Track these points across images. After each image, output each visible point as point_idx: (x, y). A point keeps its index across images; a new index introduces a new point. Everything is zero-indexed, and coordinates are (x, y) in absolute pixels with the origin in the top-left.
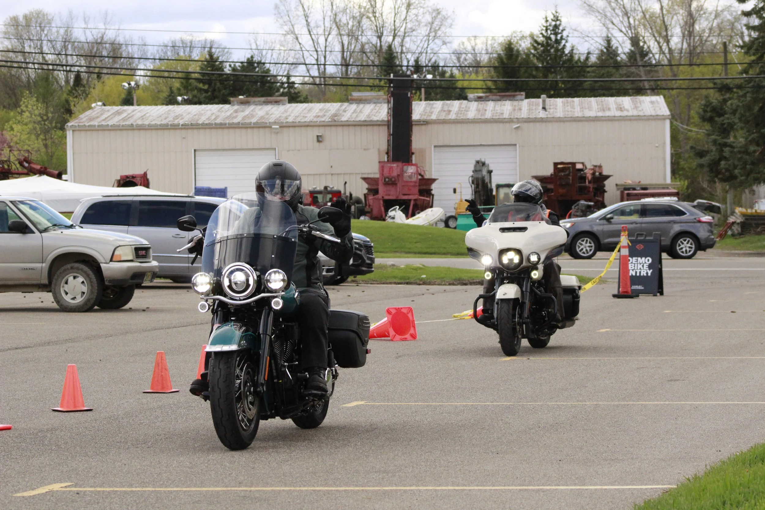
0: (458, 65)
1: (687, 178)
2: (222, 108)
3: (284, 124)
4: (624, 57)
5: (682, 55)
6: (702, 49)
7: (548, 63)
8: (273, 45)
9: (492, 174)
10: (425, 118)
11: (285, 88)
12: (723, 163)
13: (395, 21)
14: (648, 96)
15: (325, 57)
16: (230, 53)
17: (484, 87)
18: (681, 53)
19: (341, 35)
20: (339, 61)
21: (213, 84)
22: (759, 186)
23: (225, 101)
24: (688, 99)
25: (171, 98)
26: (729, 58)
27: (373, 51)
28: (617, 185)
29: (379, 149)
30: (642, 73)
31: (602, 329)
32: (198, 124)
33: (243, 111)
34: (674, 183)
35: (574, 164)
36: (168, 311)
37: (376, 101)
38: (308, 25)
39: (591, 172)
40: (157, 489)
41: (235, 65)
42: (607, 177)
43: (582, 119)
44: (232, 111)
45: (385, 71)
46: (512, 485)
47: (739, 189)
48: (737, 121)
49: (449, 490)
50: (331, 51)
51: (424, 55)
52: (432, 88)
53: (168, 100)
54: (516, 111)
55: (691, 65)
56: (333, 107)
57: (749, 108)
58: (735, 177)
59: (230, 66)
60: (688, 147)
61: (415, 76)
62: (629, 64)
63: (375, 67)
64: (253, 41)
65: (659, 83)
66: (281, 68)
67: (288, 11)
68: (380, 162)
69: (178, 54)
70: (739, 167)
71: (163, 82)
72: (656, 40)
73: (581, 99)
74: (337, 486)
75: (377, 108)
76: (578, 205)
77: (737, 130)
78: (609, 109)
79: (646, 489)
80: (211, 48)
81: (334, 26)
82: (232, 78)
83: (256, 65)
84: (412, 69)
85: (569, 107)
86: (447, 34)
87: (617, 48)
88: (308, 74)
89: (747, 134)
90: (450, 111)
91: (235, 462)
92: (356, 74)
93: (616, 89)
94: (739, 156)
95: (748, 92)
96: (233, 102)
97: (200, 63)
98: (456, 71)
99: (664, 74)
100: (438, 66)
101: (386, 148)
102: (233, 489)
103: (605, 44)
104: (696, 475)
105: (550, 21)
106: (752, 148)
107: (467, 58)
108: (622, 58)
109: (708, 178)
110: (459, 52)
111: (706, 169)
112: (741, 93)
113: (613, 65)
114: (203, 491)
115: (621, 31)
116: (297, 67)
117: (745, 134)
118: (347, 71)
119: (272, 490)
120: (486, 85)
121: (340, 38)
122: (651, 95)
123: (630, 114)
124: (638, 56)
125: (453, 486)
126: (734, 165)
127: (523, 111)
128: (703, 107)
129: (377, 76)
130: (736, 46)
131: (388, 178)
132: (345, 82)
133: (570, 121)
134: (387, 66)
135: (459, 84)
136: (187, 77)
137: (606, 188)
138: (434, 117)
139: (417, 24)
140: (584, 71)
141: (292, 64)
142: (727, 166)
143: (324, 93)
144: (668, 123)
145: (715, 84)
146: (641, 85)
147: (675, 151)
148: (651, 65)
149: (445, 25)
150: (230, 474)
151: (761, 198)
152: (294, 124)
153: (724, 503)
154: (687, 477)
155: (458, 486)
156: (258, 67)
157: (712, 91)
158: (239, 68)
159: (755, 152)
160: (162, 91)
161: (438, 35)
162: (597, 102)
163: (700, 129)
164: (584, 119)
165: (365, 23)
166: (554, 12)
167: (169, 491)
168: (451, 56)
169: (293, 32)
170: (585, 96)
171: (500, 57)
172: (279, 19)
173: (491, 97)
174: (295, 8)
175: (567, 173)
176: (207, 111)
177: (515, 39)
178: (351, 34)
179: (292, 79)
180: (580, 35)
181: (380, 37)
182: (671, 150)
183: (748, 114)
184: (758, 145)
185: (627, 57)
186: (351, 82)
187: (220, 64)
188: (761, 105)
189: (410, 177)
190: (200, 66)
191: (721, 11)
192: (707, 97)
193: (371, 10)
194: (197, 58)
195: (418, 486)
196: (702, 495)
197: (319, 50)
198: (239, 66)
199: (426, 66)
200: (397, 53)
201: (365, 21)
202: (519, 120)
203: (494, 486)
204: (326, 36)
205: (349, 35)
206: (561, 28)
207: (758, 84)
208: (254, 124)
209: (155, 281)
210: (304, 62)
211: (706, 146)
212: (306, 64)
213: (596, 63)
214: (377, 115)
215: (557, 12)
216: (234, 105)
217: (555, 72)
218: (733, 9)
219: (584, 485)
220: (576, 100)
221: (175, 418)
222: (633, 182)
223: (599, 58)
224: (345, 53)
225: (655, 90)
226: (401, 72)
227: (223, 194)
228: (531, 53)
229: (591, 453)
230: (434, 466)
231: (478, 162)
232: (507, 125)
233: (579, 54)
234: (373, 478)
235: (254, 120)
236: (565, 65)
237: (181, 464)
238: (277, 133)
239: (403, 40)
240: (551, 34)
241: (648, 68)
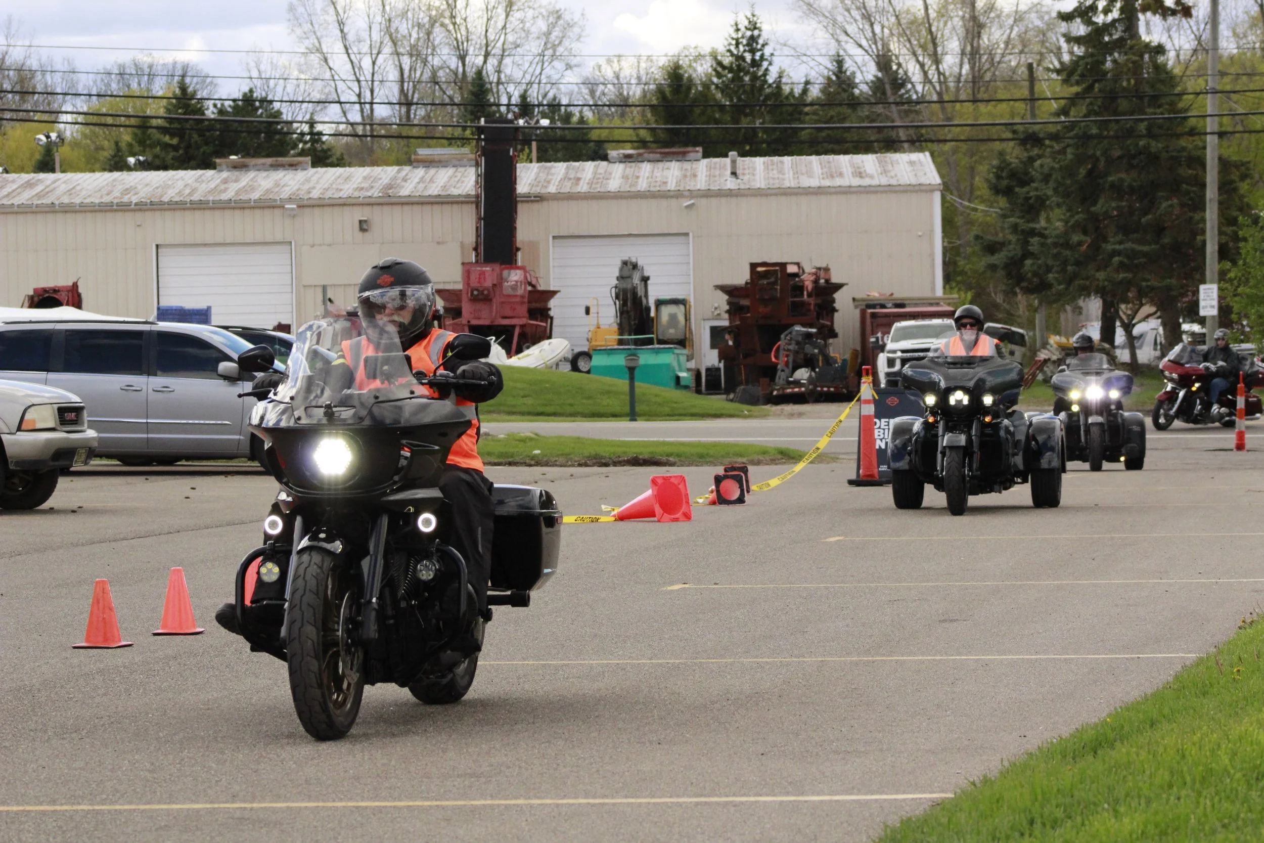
0: (591, 103)
1: (969, 288)
2: (201, 176)
3: (305, 202)
4: (864, 88)
5: (961, 85)
6: (994, 74)
7: (739, 99)
8: (287, 72)
9: (649, 282)
10: (537, 190)
11: (306, 142)
12: (1028, 262)
13: (487, 31)
14: (904, 152)
15: (372, 91)
16: (216, 85)
17: (635, 139)
18: (959, 81)
19: (398, 54)
20: (395, 96)
21: (187, 137)
22: (1087, 300)
23: (206, 164)
24: (971, 157)
25: (117, 159)
26: (1037, 88)
27: (452, 80)
28: (854, 299)
29: (462, 243)
30: (895, 115)
31: (830, 537)
32: (162, 203)
33: (236, 181)
34: (946, 296)
35: (783, 266)
36: (113, 512)
37: (457, 163)
38: (344, 36)
39: (812, 278)
40: (97, 807)
41: (222, 105)
42: (839, 287)
43: (796, 190)
44: (219, 180)
45: (472, 113)
46: (683, 796)
47: (1054, 306)
48: (1050, 192)
49: (580, 804)
50: (381, 81)
51: (535, 86)
52: (549, 141)
53: (112, 162)
54: (688, 179)
55: (974, 101)
56: (385, 174)
57: (1068, 170)
58: (1049, 286)
59: (215, 106)
60: (971, 237)
61: (521, 122)
62: (873, 101)
63: (455, 107)
64: (252, 64)
65: (923, 131)
66: (301, 109)
67: (309, 15)
68: (463, 264)
69: (129, 86)
70: (1055, 269)
71: (104, 133)
72: (918, 61)
73: (795, 158)
74: (395, 800)
75: (459, 175)
76: (790, 333)
77: (1052, 209)
78: (841, 175)
79: (904, 800)
80: (183, 76)
81: (387, 39)
82: (218, 126)
83: (257, 104)
84: (516, 110)
85: (775, 172)
86: (574, 52)
87: (854, 73)
88: (344, 120)
89: (1068, 214)
90: (579, 179)
91: (226, 761)
92: (423, 118)
93: (852, 142)
94: (1055, 251)
95: (1068, 146)
96: (220, 165)
97: (165, 100)
98: (588, 114)
99: (930, 116)
100: (559, 105)
101: (474, 240)
102: (222, 805)
103: (833, 66)
104: (985, 776)
105: (743, 29)
106: (1076, 238)
107: (606, 91)
108: (861, 91)
109: (1004, 288)
110: (592, 82)
111: (1001, 273)
112: (1057, 147)
113: (846, 102)
114: (172, 810)
115: (860, 46)
116: (325, 107)
117: (1064, 214)
118: (408, 112)
119: (288, 807)
120: (637, 135)
121: (396, 58)
122: (911, 151)
123: (875, 182)
124: (888, 87)
125: (586, 798)
126: (1047, 265)
127: (699, 178)
128: (995, 170)
129: (458, 122)
130: (1048, 69)
131: (477, 290)
132: (405, 131)
133: (776, 195)
134: (475, 106)
135: (594, 135)
136: (143, 124)
137: (837, 305)
138: (552, 189)
139: (523, 35)
140: (800, 113)
141: (319, 102)
142: (1035, 268)
143: (371, 151)
144: (937, 197)
145: (1014, 132)
146: (893, 134)
147: (949, 243)
148: (910, 102)
149: (569, 37)
150: (217, 781)
151: (1092, 321)
152: (321, 202)
153: (1032, 822)
154: (972, 780)
155: (594, 797)
156: (261, 107)
157: (1011, 144)
158: (229, 109)
159: (1080, 244)
160: (103, 149)
161: (558, 54)
162: (821, 164)
163: (990, 207)
164: (800, 190)
165: (438, 35)
166: (749, 16)
167: (116, 810)
168: (579, 88)
169: (319, 50)
170: (800, 153)
171: (660, 90)
172: (295, 29)
173: (646, 155)
174: (323, 9)
175: (772, 280)
176: (177, 180)
177: (687, 59)
178: (414, 52)
179: (319, 128)
180: (792, 52)
181: (462, 58)
182: (943, 242)
183: (1069, 182)
184: (1085, 232)
185: (870, 87)
186: (415, 131)
187: (198, 103)
188: (1090, 166)
189: (514, 288)
190: (165, 107)
191: (1025, 12)
192: (1001, 154)
193: (447, 14)
194: (160, 94)
195: (529, 798)
196: (995, 809)
197: (362, 78)
198: (230, 106)
199: (539, 105)
200: (491, 83)
201: (437, 30)
202: (692, 194)
203: (653, 797)
204: (374, 56)
205: (411, 55)
206: (761, 41)
207: (1085, 133)
208: (255, 201)
209: (92, 462)
210: (337, 99)
211: (1001, 235)
212: (340, 103)
213: (818, 98)
214: (459, 184)
215: (754, 16)
216: (221, 171)
217: (751, 114)
218: (1044, 9)
219: (802, 794)
220: (787, 159)
221: (126, 690)
222: (881, 295)
223: (824, 91)
224: (406, 85)
225: (917, 143)
226: (498, 115)
227: (203, 317)
228: (713, 83)
229: (814, 743)
230: (555, 766)
231: (625, 263)
232: (674, 202)
233: (793, 83)
234: (454, 786)
235: (255, 196)
236: (769, 103)
237: (137, 765)
238: (294, 216)
239: (500, 63)
240: (745, 51)
241: (906, 107)
